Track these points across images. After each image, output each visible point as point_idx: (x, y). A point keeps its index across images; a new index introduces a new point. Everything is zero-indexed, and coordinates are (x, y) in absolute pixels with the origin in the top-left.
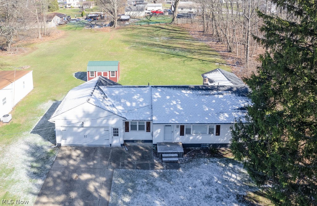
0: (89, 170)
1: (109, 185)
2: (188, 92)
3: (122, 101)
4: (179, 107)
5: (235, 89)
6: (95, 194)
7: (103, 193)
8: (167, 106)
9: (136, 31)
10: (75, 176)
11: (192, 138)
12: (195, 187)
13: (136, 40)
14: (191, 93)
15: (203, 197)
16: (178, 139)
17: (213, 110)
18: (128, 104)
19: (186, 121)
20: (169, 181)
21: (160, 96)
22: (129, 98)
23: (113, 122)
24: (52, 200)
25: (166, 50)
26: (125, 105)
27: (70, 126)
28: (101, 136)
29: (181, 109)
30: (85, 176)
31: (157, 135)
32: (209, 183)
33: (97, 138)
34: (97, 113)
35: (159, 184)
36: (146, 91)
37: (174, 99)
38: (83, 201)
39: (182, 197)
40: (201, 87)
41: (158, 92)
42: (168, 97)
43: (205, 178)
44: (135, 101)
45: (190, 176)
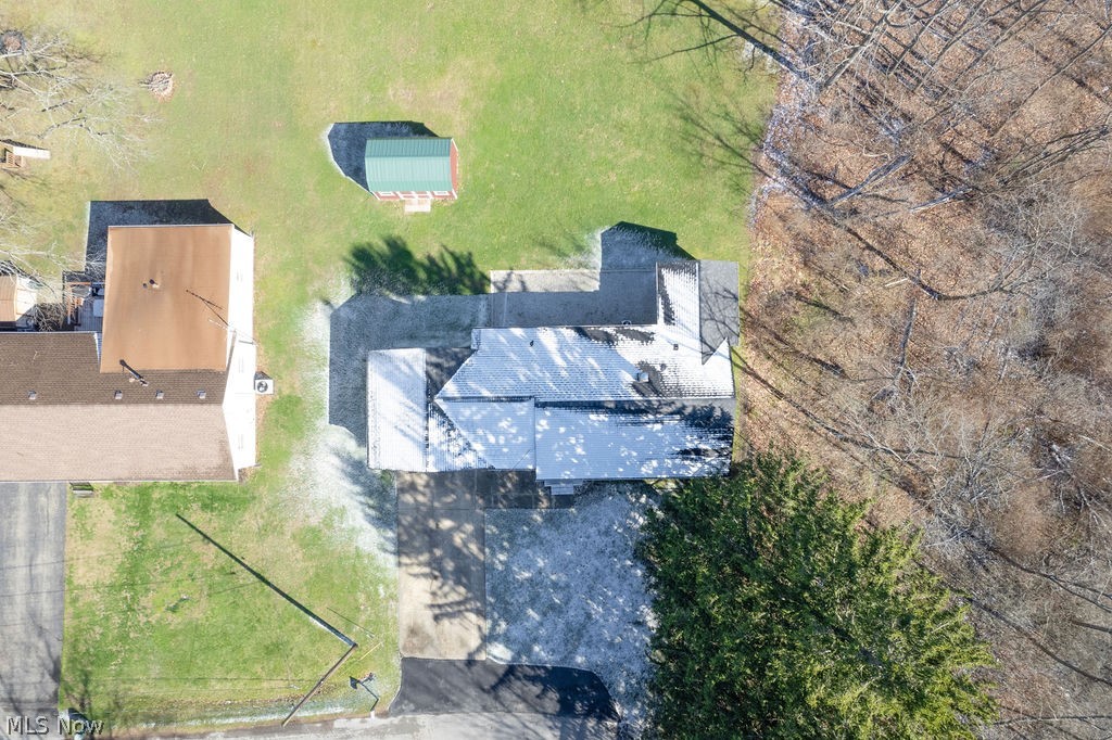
1: (480, 536)
2: (602, 417)
3: (480, 432)
4: (579, 451)
5: (688, 411)
6: (465, 551)
7: (474, 548)
8: (561, 449)
12: (588, 537)
14: (606, 419)
15: (595, 551)
17: (635, 454)
18: (492, 439)
19: (589, 474)
20: (558, 528)
21: (547, 428)
22: (490, 424)
26: (485, 442)
29: (583, 453)
32: (607, 533)
35: (544, 533)
36: (523, 409)
37: (574, 434)
38: (453, 561)
39: (569, 553)
40: (627, 406)
41: (545, 417)
42: (562, 430)
43: (603, 525)
44: (504, 433)
45: (585, 520)
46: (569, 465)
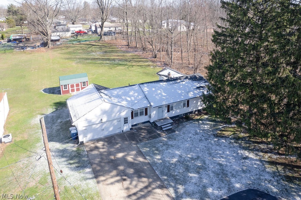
0: (120, 150)
1: (141, 154)
2: (164, 83)
3: (123, 97)
4: (164, 94)
5: (189, 77)
6: (136, 162)
7: (141, 159)
8: (156, 95)
9: (71, 50)
10: (112, 157)
11: (174, 113)
12: (191, 138)
13: (76, 56)
14: (166, 84)
15: (198, 141)
16: (166, 115)
17: (183, 91)
18: (129, 99)
19: (172, 101)
20: (175, 139)
21: (148, 90)
22: (126, 94)
23: (124, 114)
24: (108, 177)
25: (108, 62)
26: (127, 100)
27: (91, 124)
28: (115, 126)
29: (165, 95)
30: (120, 155)
31: (154, 115)
32: (197, 134)
33: (111, 129)
34: (112, 109)
35: (170, 143)
36: (136, 88)
37: (158, 89)
38: (132, 168)
39: (188, 145)
40: (170, 79)
41: (145, 87)
42: (154, 89)
43: (193, 132)
44: (133, 96)
45: (184, 133)
46: (164, 100)
